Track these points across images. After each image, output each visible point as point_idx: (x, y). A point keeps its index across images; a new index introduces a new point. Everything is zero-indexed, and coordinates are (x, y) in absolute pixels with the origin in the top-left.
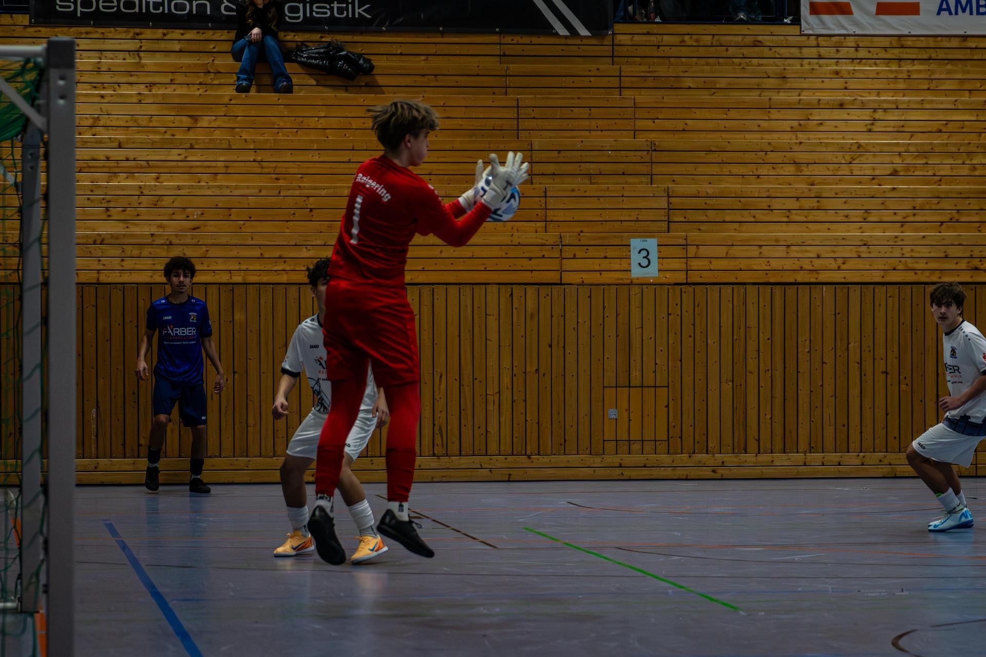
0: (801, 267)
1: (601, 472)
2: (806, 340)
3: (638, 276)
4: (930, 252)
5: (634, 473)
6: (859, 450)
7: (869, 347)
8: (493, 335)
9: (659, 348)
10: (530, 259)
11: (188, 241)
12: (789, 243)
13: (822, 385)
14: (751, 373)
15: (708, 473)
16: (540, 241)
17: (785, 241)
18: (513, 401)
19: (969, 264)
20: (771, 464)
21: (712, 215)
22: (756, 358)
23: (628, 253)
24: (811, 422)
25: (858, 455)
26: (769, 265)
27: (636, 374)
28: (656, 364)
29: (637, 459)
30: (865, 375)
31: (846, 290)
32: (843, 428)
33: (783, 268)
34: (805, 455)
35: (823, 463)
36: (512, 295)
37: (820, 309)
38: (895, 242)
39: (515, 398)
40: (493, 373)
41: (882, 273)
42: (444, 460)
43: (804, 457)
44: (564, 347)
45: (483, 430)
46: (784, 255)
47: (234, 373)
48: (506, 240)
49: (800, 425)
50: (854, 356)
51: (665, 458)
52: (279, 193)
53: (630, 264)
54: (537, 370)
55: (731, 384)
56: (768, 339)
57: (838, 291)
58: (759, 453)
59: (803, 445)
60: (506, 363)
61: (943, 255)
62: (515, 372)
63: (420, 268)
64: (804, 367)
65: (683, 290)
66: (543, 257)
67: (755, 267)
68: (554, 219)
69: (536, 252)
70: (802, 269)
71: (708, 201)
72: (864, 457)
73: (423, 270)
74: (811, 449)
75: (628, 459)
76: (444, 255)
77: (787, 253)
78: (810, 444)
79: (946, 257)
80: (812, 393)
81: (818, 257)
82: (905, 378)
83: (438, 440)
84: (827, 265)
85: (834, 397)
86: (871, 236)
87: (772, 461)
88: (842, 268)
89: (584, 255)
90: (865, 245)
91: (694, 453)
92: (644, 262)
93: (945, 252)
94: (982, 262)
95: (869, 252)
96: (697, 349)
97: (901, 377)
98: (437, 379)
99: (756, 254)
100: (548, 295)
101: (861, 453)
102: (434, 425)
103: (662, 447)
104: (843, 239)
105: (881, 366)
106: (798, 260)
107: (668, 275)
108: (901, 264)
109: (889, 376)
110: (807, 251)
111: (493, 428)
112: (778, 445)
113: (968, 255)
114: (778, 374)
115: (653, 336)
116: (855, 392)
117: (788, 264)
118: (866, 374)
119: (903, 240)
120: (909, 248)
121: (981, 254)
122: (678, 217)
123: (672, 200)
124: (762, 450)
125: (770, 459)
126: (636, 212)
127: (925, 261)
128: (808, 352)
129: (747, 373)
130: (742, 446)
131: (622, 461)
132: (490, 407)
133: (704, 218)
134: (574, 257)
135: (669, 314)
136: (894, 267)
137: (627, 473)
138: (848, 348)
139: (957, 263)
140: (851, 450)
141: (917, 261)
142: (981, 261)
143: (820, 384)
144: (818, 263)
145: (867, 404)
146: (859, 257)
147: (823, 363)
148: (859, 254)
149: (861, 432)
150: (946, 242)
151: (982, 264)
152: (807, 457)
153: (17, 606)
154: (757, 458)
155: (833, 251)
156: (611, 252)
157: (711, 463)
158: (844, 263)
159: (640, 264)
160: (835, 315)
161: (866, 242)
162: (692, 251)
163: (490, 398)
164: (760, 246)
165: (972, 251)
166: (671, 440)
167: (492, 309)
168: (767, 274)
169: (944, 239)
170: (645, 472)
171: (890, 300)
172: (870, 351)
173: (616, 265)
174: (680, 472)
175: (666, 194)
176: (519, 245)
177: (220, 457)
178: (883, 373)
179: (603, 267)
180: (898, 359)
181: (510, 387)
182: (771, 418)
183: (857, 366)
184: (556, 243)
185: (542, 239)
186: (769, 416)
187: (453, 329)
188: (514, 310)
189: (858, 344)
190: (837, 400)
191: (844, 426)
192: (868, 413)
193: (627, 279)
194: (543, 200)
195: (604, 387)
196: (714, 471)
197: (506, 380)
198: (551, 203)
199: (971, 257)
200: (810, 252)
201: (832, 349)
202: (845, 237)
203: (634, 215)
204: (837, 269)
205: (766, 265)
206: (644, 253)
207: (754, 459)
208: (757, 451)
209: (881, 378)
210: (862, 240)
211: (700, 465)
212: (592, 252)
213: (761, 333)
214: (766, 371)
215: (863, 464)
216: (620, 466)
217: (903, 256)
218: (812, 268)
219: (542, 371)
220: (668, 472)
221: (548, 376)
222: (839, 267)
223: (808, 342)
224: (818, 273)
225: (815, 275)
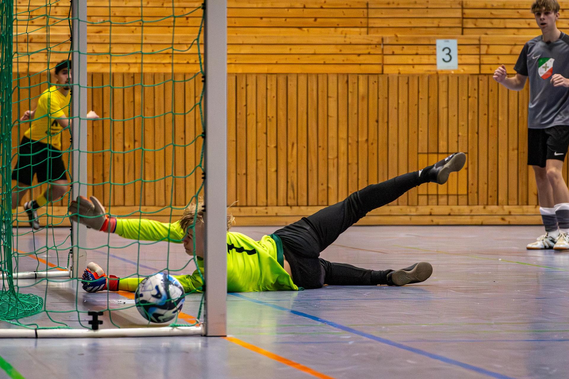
1: (415, 220)
3: (443, 69)
5: (441, 220)
8: (333, 112)
9: (461, 123)
10: (359, 55)
11: (98, 40)
15: (498, 220)
16: (365, 42)
18: (348, 164)
21: (496, 23)
23: (434, 51)
27: (443, 144)
28: (458, 136)
29: (443, 209)
36: (347, 82)
39: (350, 162)
40: (333, 142)
42: (295, 209)
44: (388, 122)
45: (325, 187)
47: (135, 141)
48: (341, 40)
51: (465, 209)
52: (163, 5)
53: (435, 59)
54: (367, 140)
55: (516, 152)
60: (343, 135)
62: (350, 141)
63: (275, 62)
65: (480, 79)
66: (369, 54)
68: (374, 26)
69: (363, 49)
71: (494, 12)
73: (277, 64)
75: (437, 210)
76: (292, 52)
83: (290, 194)
89: (401, 52)
91: (487, 204)
92: (447, 58)
96: (490, 124)
98: (290, 146)
100: (375, 82)
102: (287, 182)
103: (463, 200)
107: (466, 68)
111: (333, 185)
115: (456, 114)
122: (470, 24)
123: (466, 11)
126: (437, 20)
130: (525, 200)
131: (432, 211)
132: (331, 169)
133: (489, 25)
134: (393, 54)
135: (469, 97)
137: (436, 220)
153: (70, 273)
156: (421, 50)
157: (501, 212)
159: (444, 60)
162: (484, 49)
163: (331, 162)
166: (470, 194)
167: (333, 93)
170: (450, 220)
173: (425, 60)
174: (477, 220)
175: (460, 7)
176: (350, 44)
177: (124, 205)
179: (415, 62)
181: (346, 153)
184: (379, 43)
185: (368, 40)
187: (302, 109)
188: (350, 94)
193: (433, 71)
194: (365, 11)
195: (418, 153)
196: (503, 219)
197: (343, 148)
198: (372, 13)
203: (436, 23)
206: (447, 51)
211: (492, 215)
212: (407, 50)
216: (431, 215)
219: (370, 141)
220: (467, 220)
221: (375, 145)
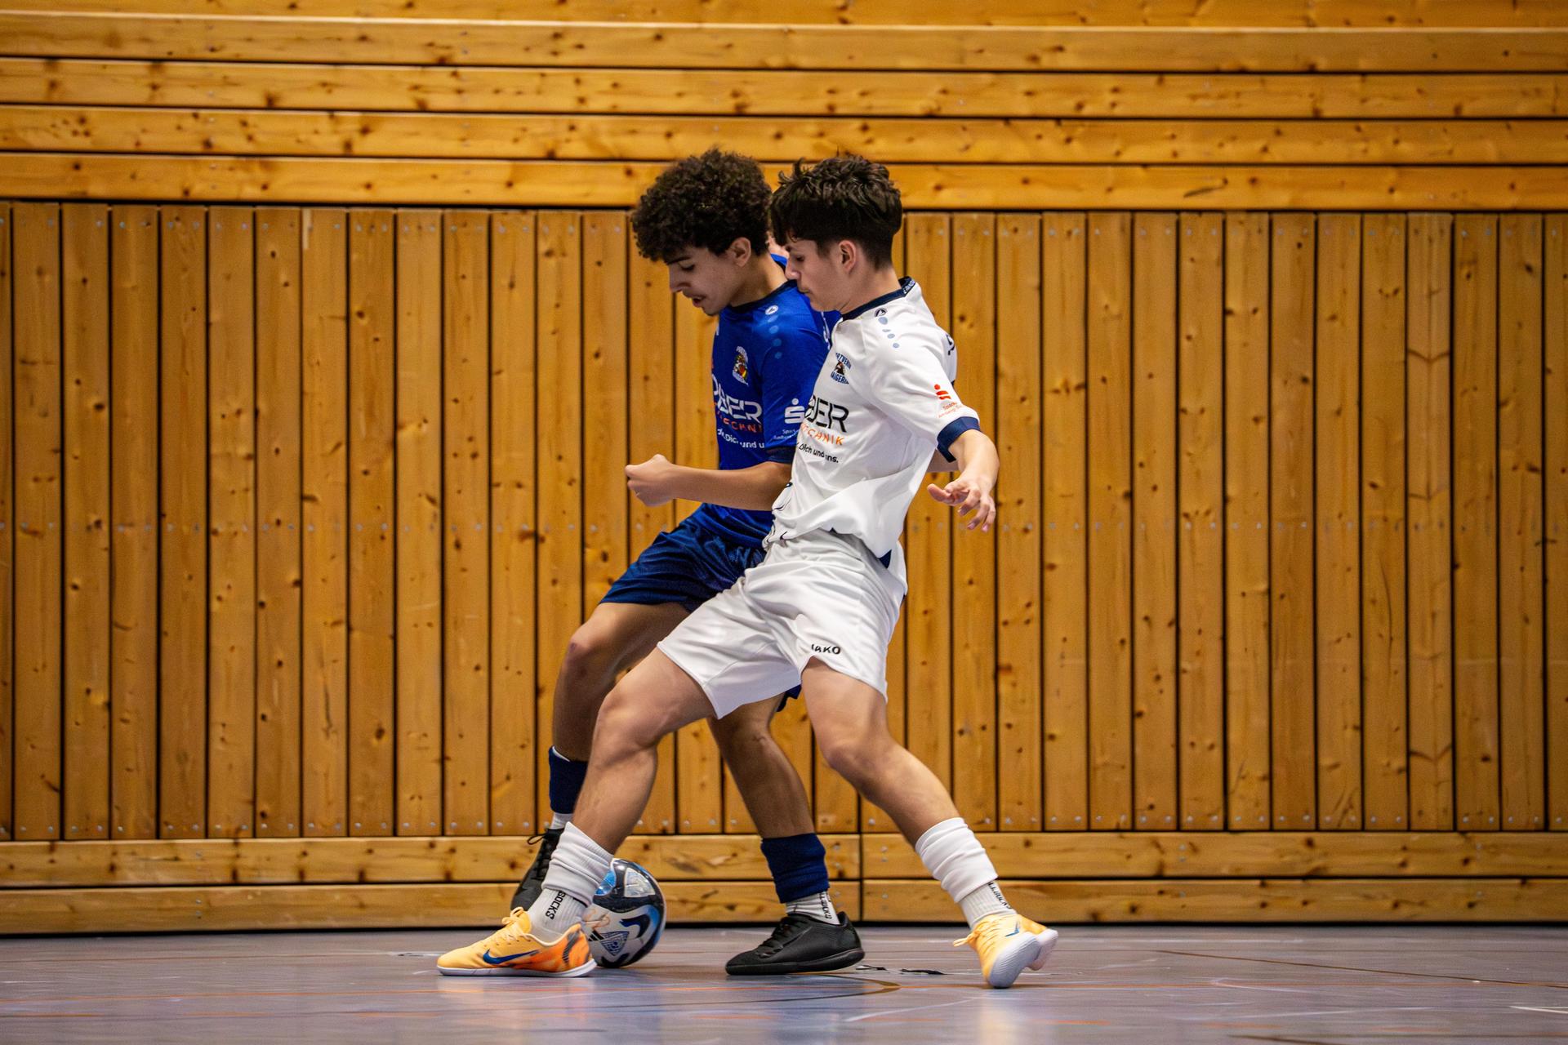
0: (207, 144)
2: (239, 412)
4: (680, 95)
6: (435, 825)
7: (470, 439)
12: (160, 51)
13: (299, 583)
14: (35, 533)
17: (145, 40)
19: (824, 142)
20: (108, 880)
22: (51, 479)
24: (258, 718)
25: (432, 845)
26: (87, 134)
30: (458, 545)
31: (387, 228)
32: (374, 741)
33: (138, 144)
34: (236, 844)
35: (302, 874)
37: (291, 293)
38: (555, 53)
41: (504, 170)
43: (231, 852)
46: (142, 95)
49: (217, 732)
50: (418, 476)
56: (99, 407)
57: (356, 228)
58: (62, 838)
59: (229, 804)
61: (728, 105)
64: (232, 516)
67: (35, 140)
70: (208, 149)
72: (453, 851)
74: (258, 823)
77: (154, 87)
78: (254, 802)
79: (740, 113)
80: (262, 613)
81: (271, 105)
82: (605, 557)
84: (302, 137)
85: (342, 629)
86: (464, 32)
87: (112, 868)
88: (357, 150)
90: (442, 63)
93: (735, 95)
94: (869, 135)
95: (459, 92)
97: (591, 554)
99: (35, 88)
101: (443, 834)
104: (363, 39)
105: (515, 511)
106: (196, 116)
108: (574, 135)
109: (545, 549)
110: (227, 82)
112: (136, 803)
113: (819, 105)
114: (137, 537)
116: (419, 604)
117: (161, 132)
118: (464, 544)
119: (580, 47)
120: (603, 79)
121: (865, 102)
124: (71, 828)
125: (103, 861)
127: (662, 125)
128: (248, 457)
129: (20, 535)
136: (550, 146)
138: (394, 444)
139: (778, 136)
140: (404, 824)
141: (632, 127)
142: (865, 128)
143: (294, 575)
144: (271, 130)
145: (467, 648)
146: (422, 108)
147: (303, 498)
148: (420, 95)
149: (443, 759)
150: (740, 58)
151: (870, 141)
152: (243, 851)
154: (55, 856)
155: (324, 85)
158: (365, 131)
160: (348, 319)
161: (443, 53)
164: (52, 59)
165: (831, 92)
168: (77, 167)
169: (729, 46)
171: (548, 265)
172: (474, 456)
178: (523, 536)
180: (577, 486)
182: (109, 705)
183: (431, 510)
186: (99, 699)
189: (431, 430)
190: (356, 635)
191: (380, 733)
192: (467, 685)
199: (831, 114)
200: (235, 85)
201: (338, 446)
202: (367, 32)
204: (339, 150)
205: (75, 133)
207: (42, 861)
208: (53, 829)
209: (515, 555)
210: (431, 45)
213: (71, 388)
214: (89, 528)
215: (448, 880)
217: (584, 108)
218: (249, 148)
222: (348, 145)
223: (246, 419)
224: (267, 167)
225: (260, 175)
